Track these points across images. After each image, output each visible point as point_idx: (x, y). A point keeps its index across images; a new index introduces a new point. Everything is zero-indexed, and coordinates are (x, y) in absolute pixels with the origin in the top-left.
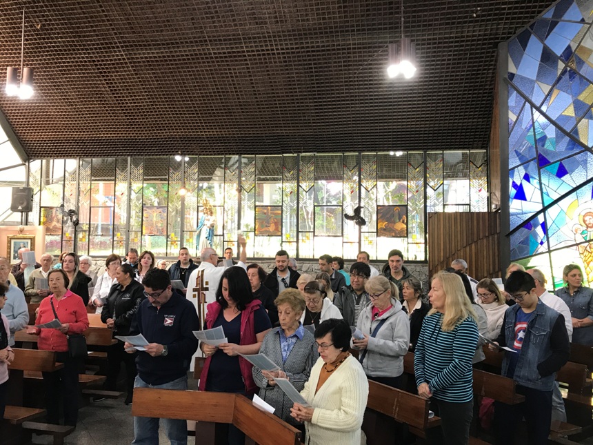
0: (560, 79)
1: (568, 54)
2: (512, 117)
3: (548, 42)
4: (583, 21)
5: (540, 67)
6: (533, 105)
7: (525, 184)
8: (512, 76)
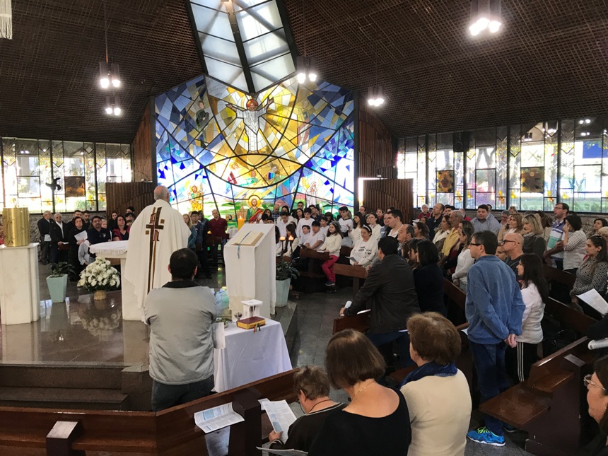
0: (181, 123)
1: (184, 112)
2: (158, 137)
3: (176, 103)
4: (191, 98)
5: (172, 115)
6: (168, 133)
7: (165, 170)
8: (158, 115)
